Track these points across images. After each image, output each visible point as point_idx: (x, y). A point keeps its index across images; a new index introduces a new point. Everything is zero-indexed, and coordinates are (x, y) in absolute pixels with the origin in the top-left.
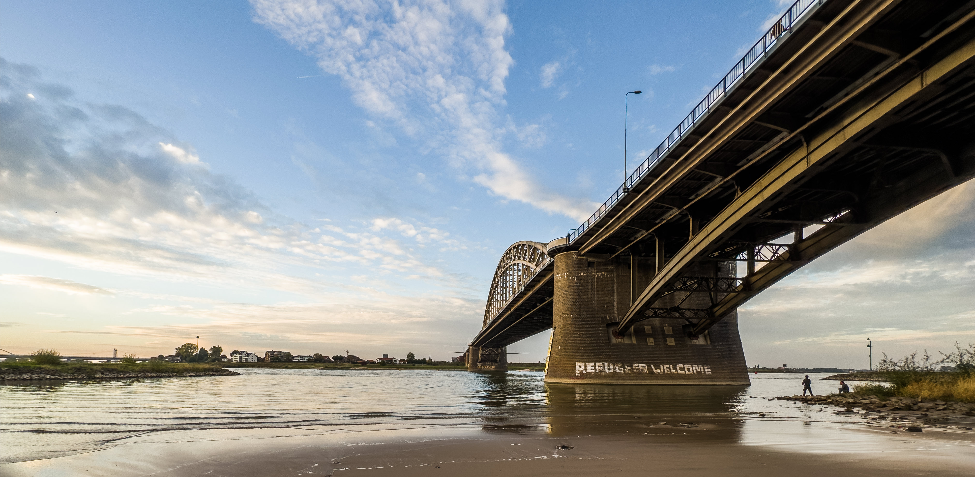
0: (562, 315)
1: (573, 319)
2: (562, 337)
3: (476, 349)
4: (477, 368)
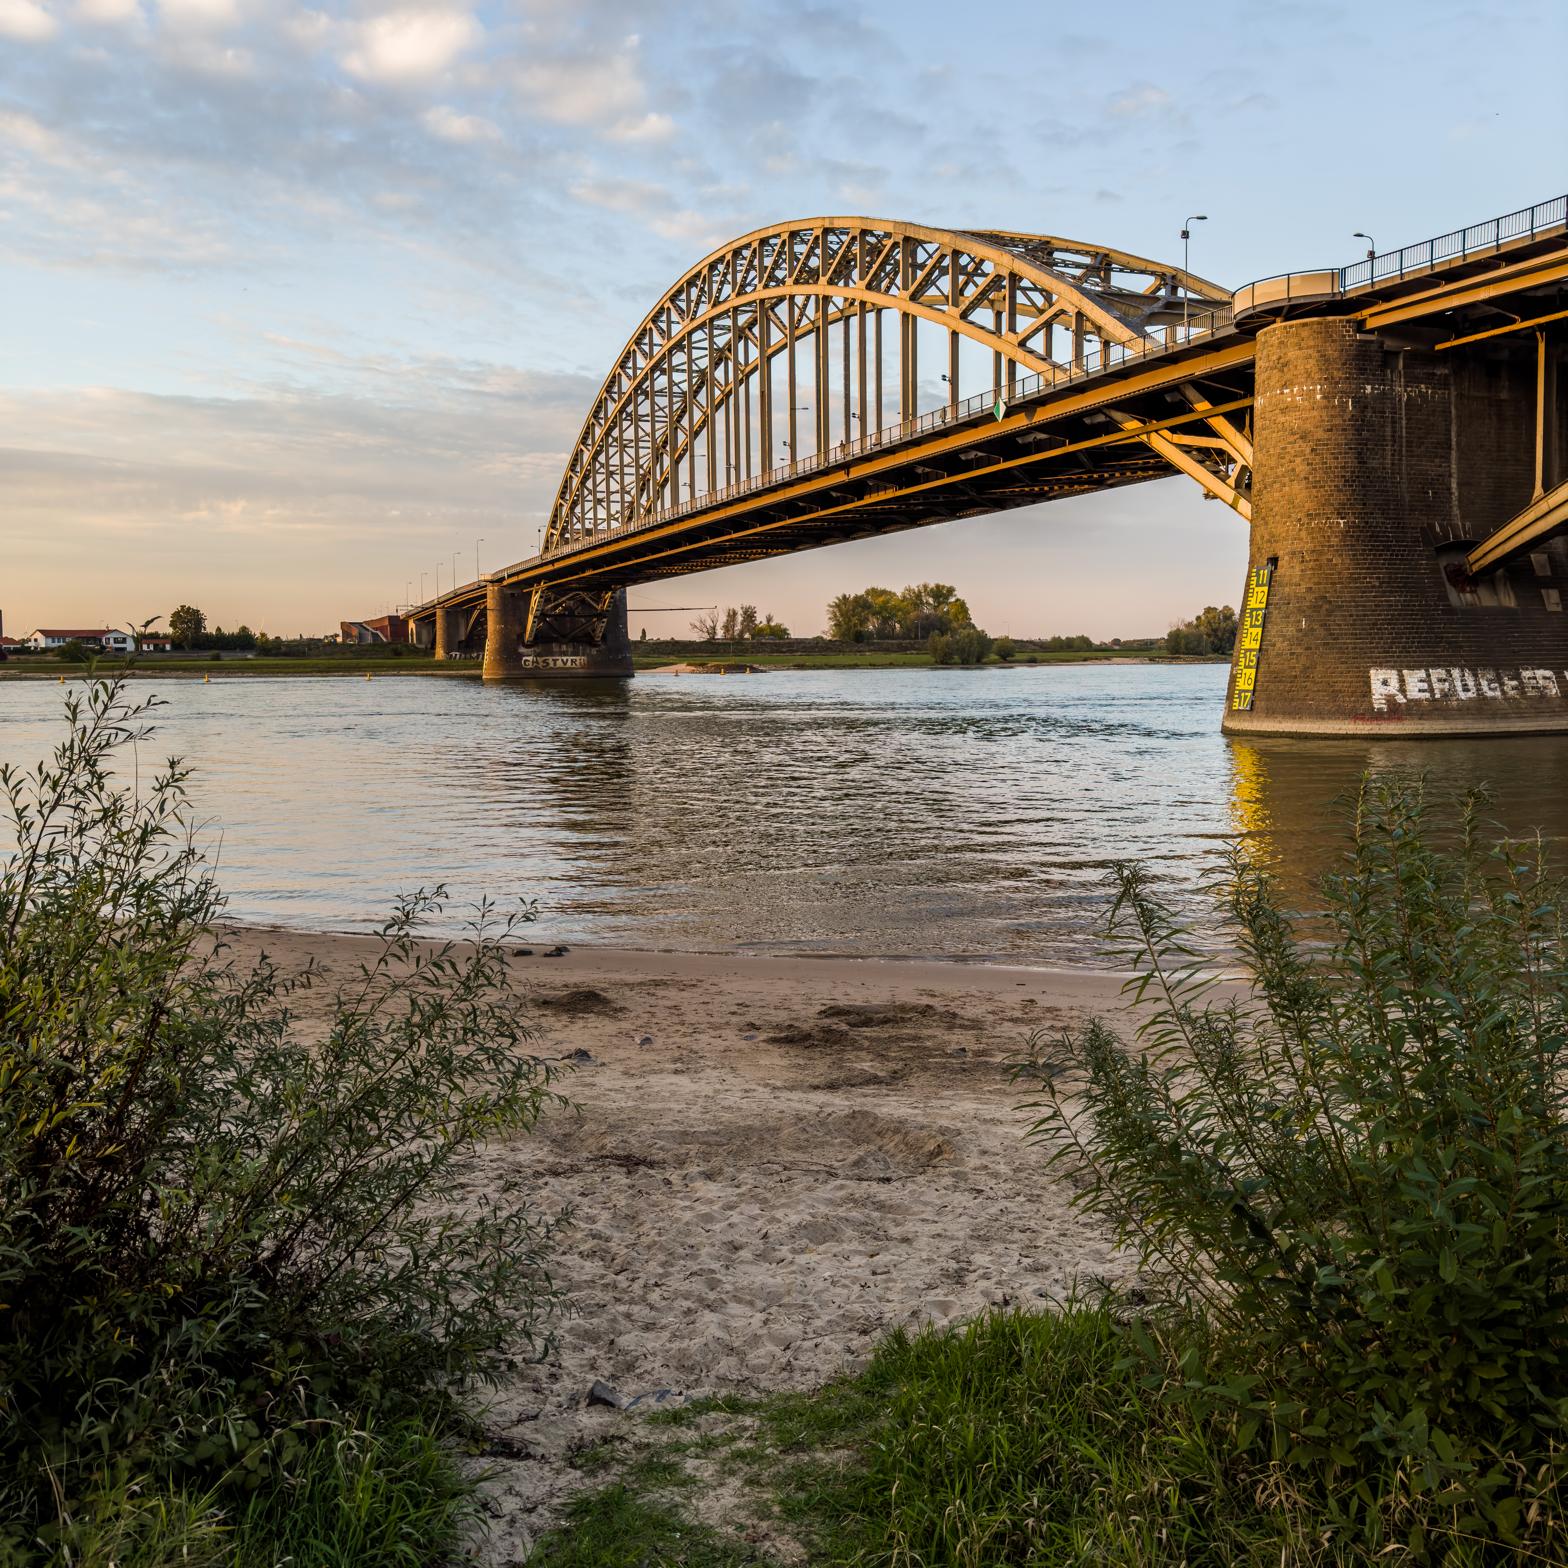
0: (1305, 520)
1: (1345, 534)
2: (1309, 589)
3: (512, 595)
4: (521, 668)
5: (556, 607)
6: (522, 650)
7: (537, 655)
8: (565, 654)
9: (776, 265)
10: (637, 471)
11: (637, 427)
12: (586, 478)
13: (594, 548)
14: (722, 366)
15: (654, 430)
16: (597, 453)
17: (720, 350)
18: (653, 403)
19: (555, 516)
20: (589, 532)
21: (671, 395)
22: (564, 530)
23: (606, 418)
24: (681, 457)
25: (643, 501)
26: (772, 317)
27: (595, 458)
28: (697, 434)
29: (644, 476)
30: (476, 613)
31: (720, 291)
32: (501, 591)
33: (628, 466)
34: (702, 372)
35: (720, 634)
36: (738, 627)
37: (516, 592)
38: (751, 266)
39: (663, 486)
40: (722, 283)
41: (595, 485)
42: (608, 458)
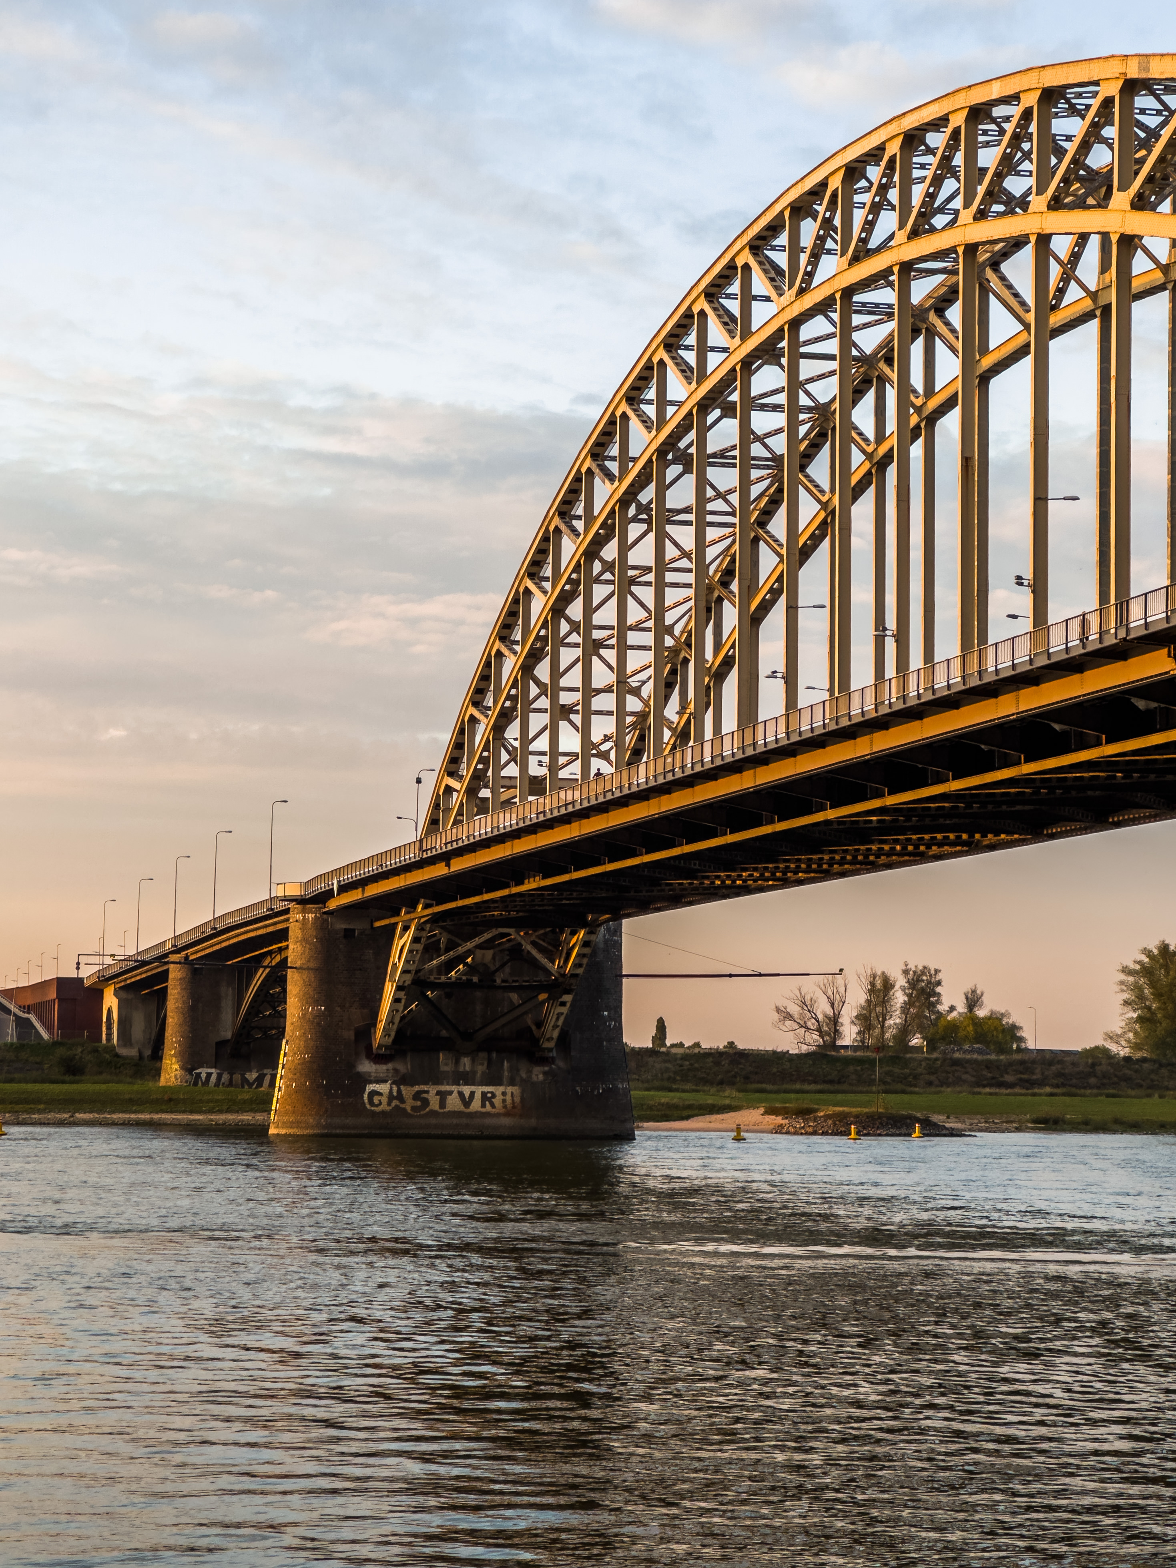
3: (348, 934)
4: (359, 1110)
5: (450, 965)
6: (366, 1067)
7: (401, 1080)
8: (467, 1079)
9: (1007, 166)
10: (659, 640)
11: (661, 538)
12: (534, 657)
13: (549, 824)
14: (870, 397)
15: (701, 543)
16: (565, 599)
17: (865, 360)
18: (702, 483)
19: (458, 746)
20: (536, 786)
21: (747, 463)
22: (478, 778)
23: (589, 518)
24: (765, 607)
25: (671, 711)
26: (995, 283)
27: (558, 610)
28: (805, 553)
29: (675, 651)
30: (261, 975)
31: (869, 226)
32: (323, 926)
33: (637, 628)
34: (822, 411)
35: (849, 1034)
36: (895, 1020)
37: (358, 926)
38: (946, 168)
39: (720, 676)
40: (875, 209)
41: (556, 673)
42: (589, 610)
